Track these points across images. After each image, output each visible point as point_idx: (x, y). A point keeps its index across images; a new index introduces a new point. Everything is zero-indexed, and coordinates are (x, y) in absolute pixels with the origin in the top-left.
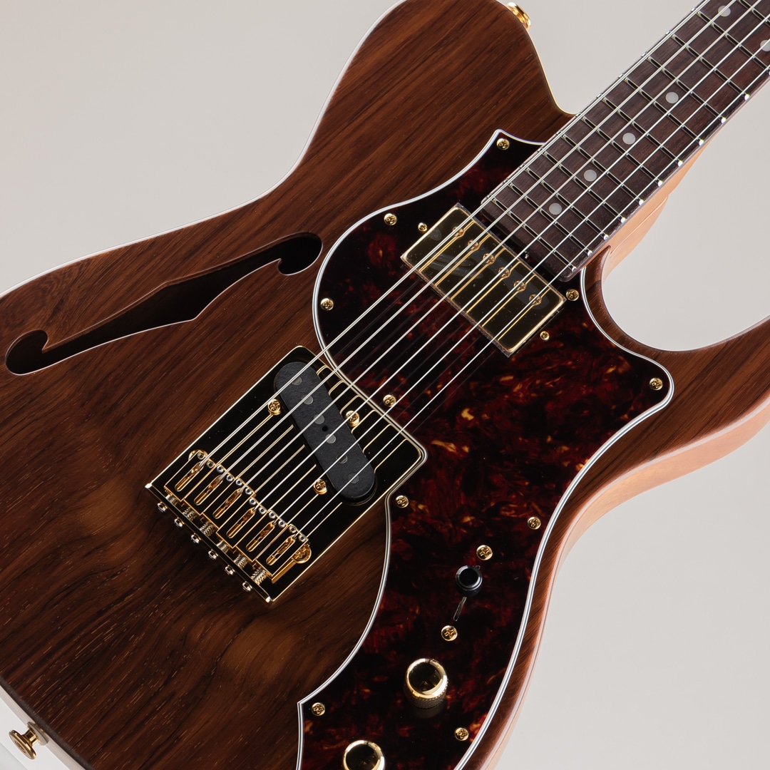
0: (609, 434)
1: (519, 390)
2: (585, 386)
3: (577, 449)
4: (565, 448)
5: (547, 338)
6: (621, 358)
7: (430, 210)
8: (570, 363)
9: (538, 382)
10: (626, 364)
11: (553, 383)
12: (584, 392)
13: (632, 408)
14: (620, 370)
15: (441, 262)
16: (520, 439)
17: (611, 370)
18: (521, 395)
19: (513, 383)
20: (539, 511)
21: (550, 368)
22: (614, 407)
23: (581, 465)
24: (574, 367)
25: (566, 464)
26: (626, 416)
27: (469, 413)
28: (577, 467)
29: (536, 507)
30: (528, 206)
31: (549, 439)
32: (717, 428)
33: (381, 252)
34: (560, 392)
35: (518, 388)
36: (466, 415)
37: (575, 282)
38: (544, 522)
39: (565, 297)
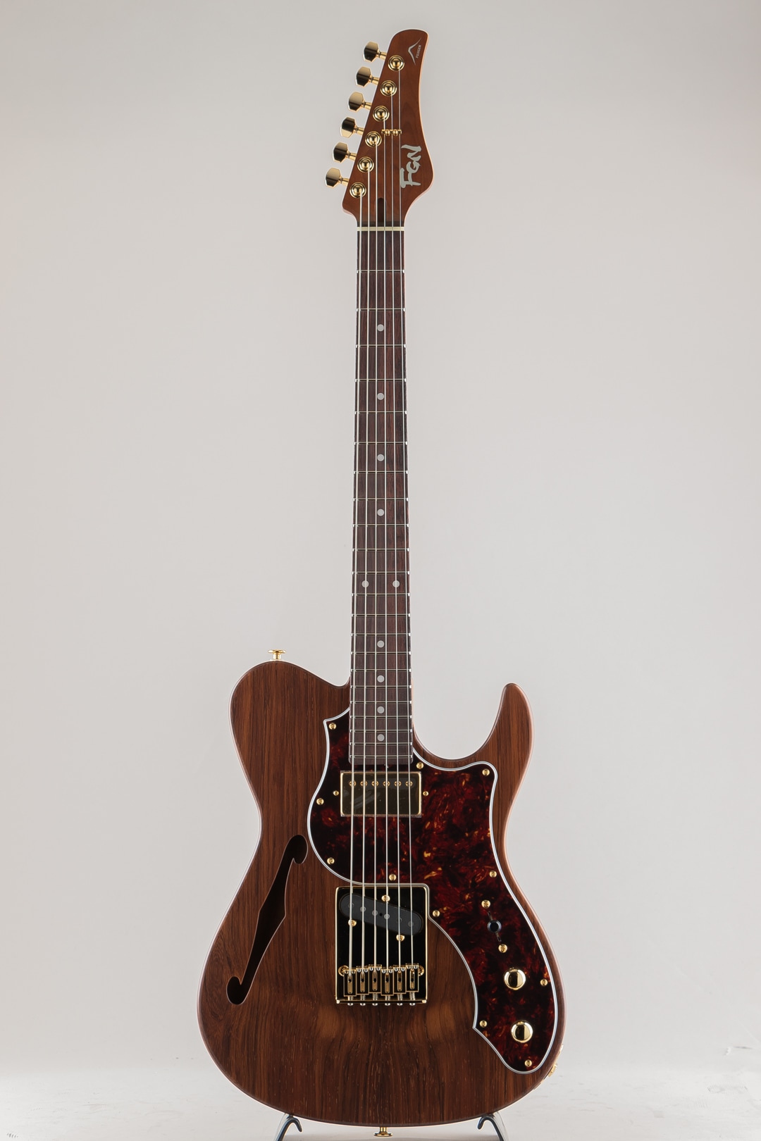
0: (487, 810)
1: (437, 826)
2: (460, 799)
3: (481, 829)
4: (476, 832)
5: (428, 794)
6: (463, 774)
7: (332, 782)
8: (445, 795)
9: (441, 815)
10: (466, 775)
11: (447, 810)
12: (462, 802)
13: (486, 791)
14: (467, 780)
16: (456, 845)
17: (464, 783)
18: (440, 827)
19: (432, 825)
20: (491, 868)
21: (440, 805)
22: (479, 798)
24: (449, 796)
25: (483, 839)
26: (487, 797)
27: (427, 853)
28: (488, 836)
29: (488, 867)
30: (370, 748)
31: (467, 835)
33: (330, 819)
34: (453, 811)
35: (435, 825)
36: (426, 855)
37: (416, 760)
38: (496, 870)
39: (418, 770)
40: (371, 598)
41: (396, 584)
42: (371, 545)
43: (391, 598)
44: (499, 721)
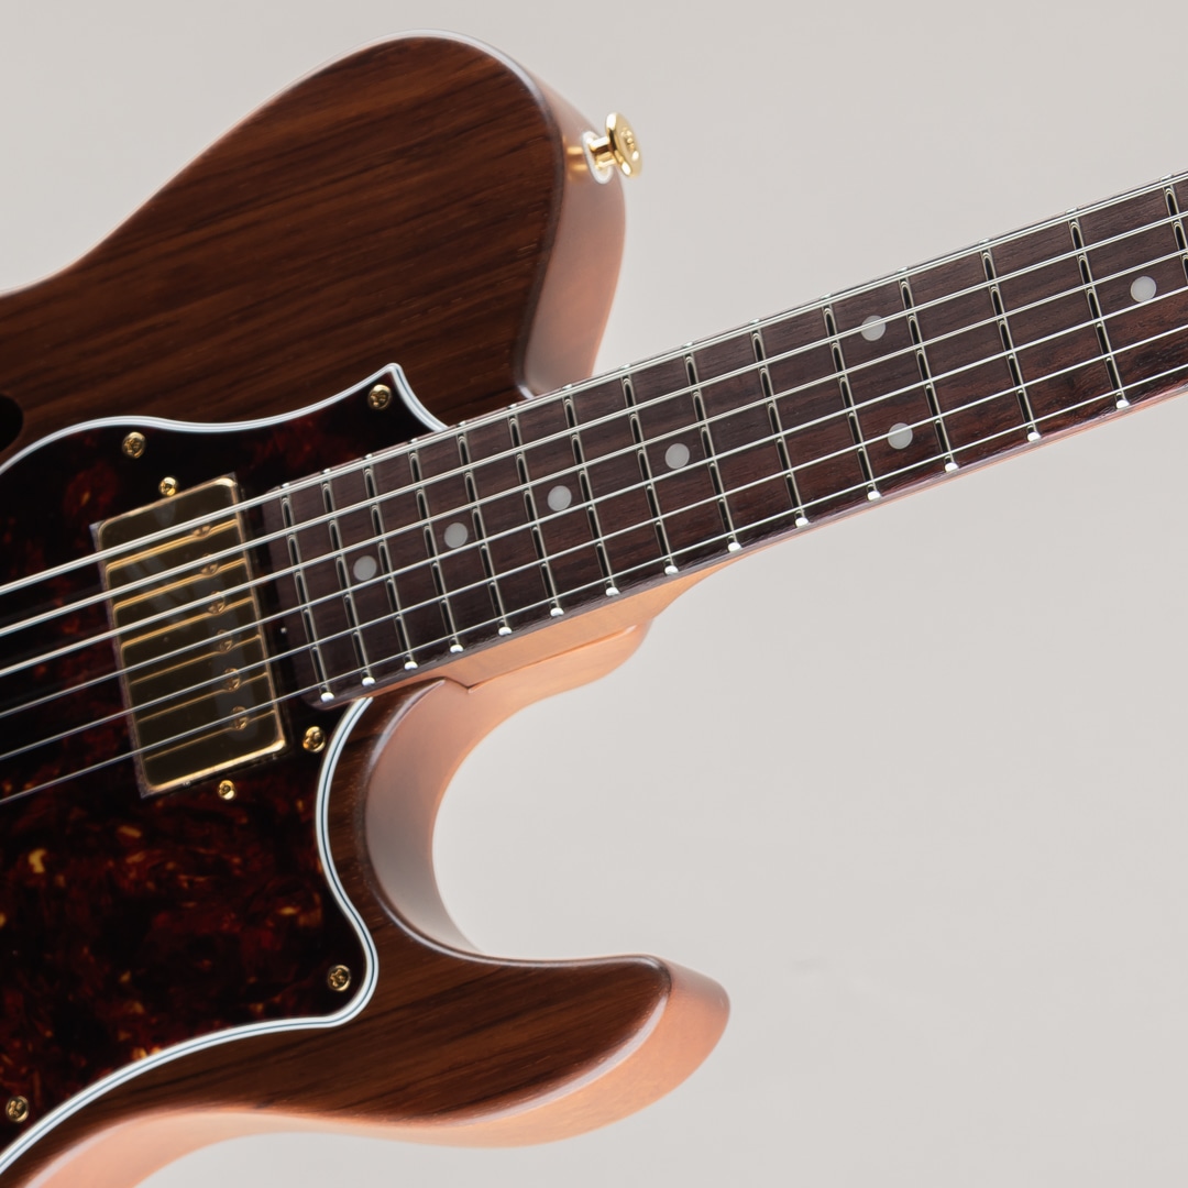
0: (217, 1023)
1: (134, 864)
2: (233, 916)
3: (154, 1020)
4: (139, 1008)
5: (229, 795)
6: (317, 898)
7: (192, 459)
8: (236, 860)
9: (170, 866)
10: (317, 915)
11: (191, 883)
12: (226, 926)
13: (277, 999)
14: (302, 920)
15: (145, 568)
16: (86, 950)
17: (288, 911)
18: (132, 875)
19: (135, 846)
20: (38, 1093)
21: (202, 851)
22: (252, 980)
23: (143, 1053)
24: (237, 872)
25: (123, 1036)
26: (260, 1007)
27: (44, 861)
28: (135, 1052)
29: (37, 1083)
31: (125, 978)
32: (390, 1113)
33: (86, 497)
34: (191, 905)
35: (136, 858)
36: (36, 860)
37: (329, 720)
38: (35, 1116)
39: (295, 736)
40: (824, 361)
41: (900, 435)
42: (1014, 293)
43: (846, 431)
44: (527, 971)
